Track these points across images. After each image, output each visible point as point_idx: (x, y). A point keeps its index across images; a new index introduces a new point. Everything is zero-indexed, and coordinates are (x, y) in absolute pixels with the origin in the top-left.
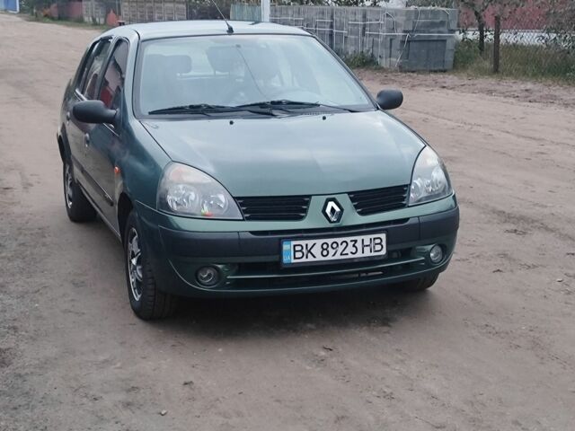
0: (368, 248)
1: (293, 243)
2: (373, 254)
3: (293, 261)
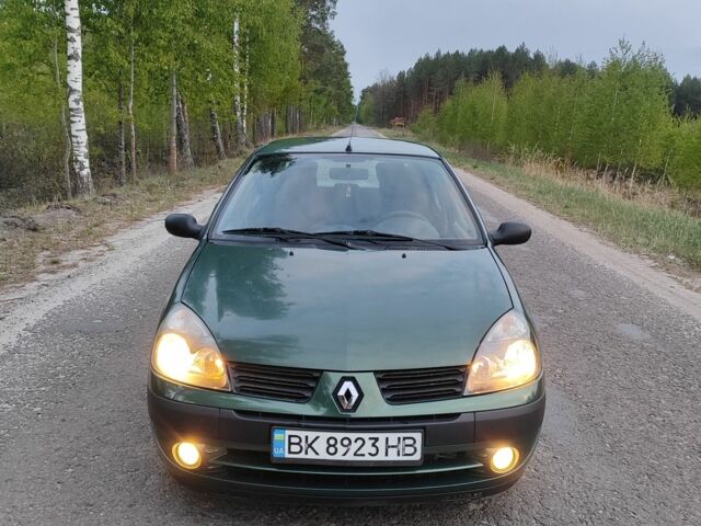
0: (395, 450)
1: (288, 432)
2: (402, 458)
3: (287, 455)
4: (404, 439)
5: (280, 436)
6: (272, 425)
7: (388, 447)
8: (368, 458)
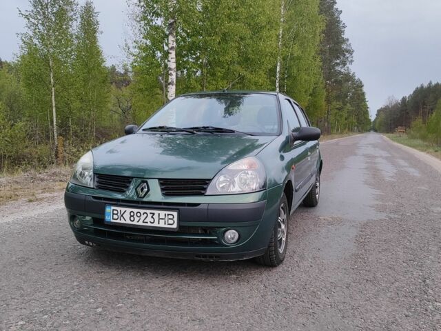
0: (163, 221)
1: (113, 208)
2: (167, 226)
3: (112, 221)
4: (168, 215)
5: (109, 210)
6: (106, 204)
7: (159, 219)
8: (149, 224)
